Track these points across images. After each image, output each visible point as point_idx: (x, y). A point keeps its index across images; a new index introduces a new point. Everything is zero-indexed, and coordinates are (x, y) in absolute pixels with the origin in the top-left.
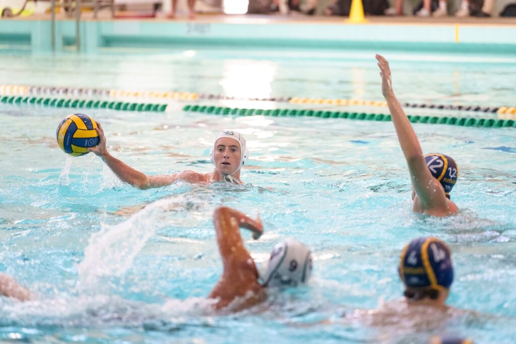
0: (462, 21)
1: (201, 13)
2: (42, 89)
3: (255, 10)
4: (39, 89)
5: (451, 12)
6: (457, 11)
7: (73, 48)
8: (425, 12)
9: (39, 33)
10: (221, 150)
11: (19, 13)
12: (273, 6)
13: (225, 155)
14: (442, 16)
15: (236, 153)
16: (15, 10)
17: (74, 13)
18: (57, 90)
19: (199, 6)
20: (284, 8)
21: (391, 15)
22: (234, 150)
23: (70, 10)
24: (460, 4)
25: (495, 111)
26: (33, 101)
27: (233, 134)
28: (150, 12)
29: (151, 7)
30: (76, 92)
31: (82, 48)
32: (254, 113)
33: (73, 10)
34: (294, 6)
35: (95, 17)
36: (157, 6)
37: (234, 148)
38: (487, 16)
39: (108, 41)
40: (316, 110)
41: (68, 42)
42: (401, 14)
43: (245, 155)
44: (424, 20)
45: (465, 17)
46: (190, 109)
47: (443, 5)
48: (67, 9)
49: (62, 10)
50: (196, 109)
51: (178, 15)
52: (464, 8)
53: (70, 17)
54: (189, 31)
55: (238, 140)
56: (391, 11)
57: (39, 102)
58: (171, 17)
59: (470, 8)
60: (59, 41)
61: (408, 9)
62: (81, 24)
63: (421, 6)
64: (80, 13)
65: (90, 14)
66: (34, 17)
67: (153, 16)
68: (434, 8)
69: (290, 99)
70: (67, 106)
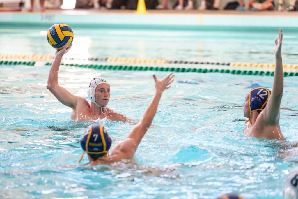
0: (202, 12)
1: (47, 8)
3: (79, 6)
5: (195, 7)
6: (198, 6)
8: (180, 7)
10: (101, 91)
12: (90, 4)
19: (47, 4)
20: (97, 5)
21: (160, 9)
22: (108, 91)
24: (200, 3)
25: (229, 64)
28: (18, 8)
29: (18, 5)
34: (102, 4)
36: (22, 4)
38: (216, 9)
40: (124, 66)
42: (166, 8)
44: (179, 12)
45: (203, 10)
46: (49, 65)
47: (190, 4)
51: (34, 9)
52: (203, 4)
54: (42, 19)
56: (160, 6)
58: (31, 10)
59: (207, 5)
61: (170, 5)
63: (177, 4)
67: (20, 10)
68: (185, 4)
69: (107, 59)
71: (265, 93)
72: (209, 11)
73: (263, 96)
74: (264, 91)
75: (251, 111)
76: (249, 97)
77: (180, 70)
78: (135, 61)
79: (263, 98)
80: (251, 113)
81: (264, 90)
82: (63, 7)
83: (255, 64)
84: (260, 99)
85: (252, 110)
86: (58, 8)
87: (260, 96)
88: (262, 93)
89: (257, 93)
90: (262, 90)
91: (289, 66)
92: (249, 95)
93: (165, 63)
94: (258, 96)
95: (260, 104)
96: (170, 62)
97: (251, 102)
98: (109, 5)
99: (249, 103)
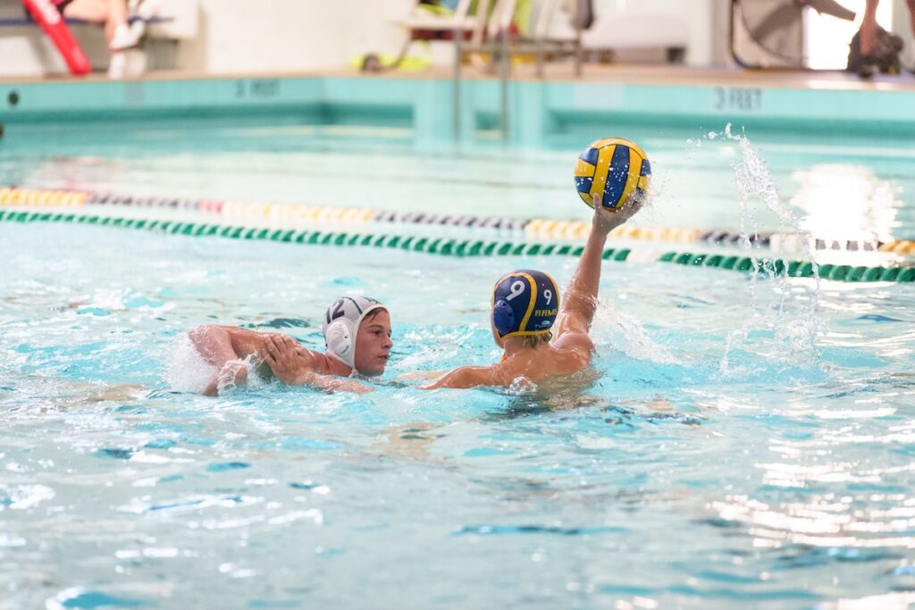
7: (494, 135)
9: (430, 104)
11: (396, 65)
16: (387, 58)
18: (427, 218)
29: (663, 57)
31: (512, 133)
35: (539, 75)
36: (675, 54)
39: (563, 123)
41: (486, 123)
46: (674, 259)
60: (468, 120)
62: (511, 88)
64: (511, 63)
65: (531, 68)
70: (432, 250)
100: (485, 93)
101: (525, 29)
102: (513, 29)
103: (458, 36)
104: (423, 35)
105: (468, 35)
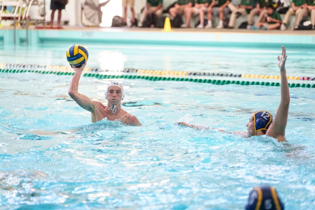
0: (220, 30)
1: (88, 26)
2: (12, 65)
3: (115, 25)
4: (11, 65)
5: (214, 26)
6: (217, 25)
7: (25, 43)
8: (201, 26)
10: (111, 92)
13: (114, 95)
14: (209, 28)
15: (119, 94)
17: (25, 26)
18: (19, 65)
21: (184, 28)
22: (118, 93)
23: (23, 25)
24: (219, 22)
25: (240, 76)
26: (7, 71)
27: (118, 84)
30: (29, 66)
31: (29, 43)
32: (119, 77)
33: (25, 24)
36: (66, 23)
37: (118, 91)
38: (232, 28)
39: (42, 41)
41: (22, 41)
42: (189, 27)
43: (124, 95)
44: (200, 30)
45: (221, 29)
46: (87, 75)
47: (210, 23)
48: (21, 24)
49: (19, 25)
50: (90, 75)
52: (221, 24)
53: (23, 28)
54: (83, 35)
55: (120, 87)
56: (184, 25)
57: (10, 71)
59: (224, 24)
60: (18, 41)
61: (193, 24)
62: (29, 32)
64: (28, 26)
65: (33, 27)
66: (4, 28)
68: (205, 24)
69: (137, 71)
71: (268, 115)
72: (225, 30)
73: (267, 118)
74: (267, 114)
75: (256, 131)
76: (253, 119)
77: (198, 81)
78: (160, 74)
79: (267, 119)
80: (255, 132)
81: (267, 112)
82: (101, 25)
83: (263, 76)
84: (264, 120)
85: (257, 129)
86: (98, 26)
87: (264, 117)
88: (265, 115)
89: (261, 115)
90: (264, 113)
91: (291, 77)
92: (253, 117)
93: (186, 74)
94: (262, 117)
95: (265, 124)
96: (190, 74)
97: (256, 122)
98: (140, 24)
99: (254, 123)
100: (22, 33)
101: (32, 17)
102: (29, 17)
103: (15, 19)
104: (5, 18)
105: (17, 18)
